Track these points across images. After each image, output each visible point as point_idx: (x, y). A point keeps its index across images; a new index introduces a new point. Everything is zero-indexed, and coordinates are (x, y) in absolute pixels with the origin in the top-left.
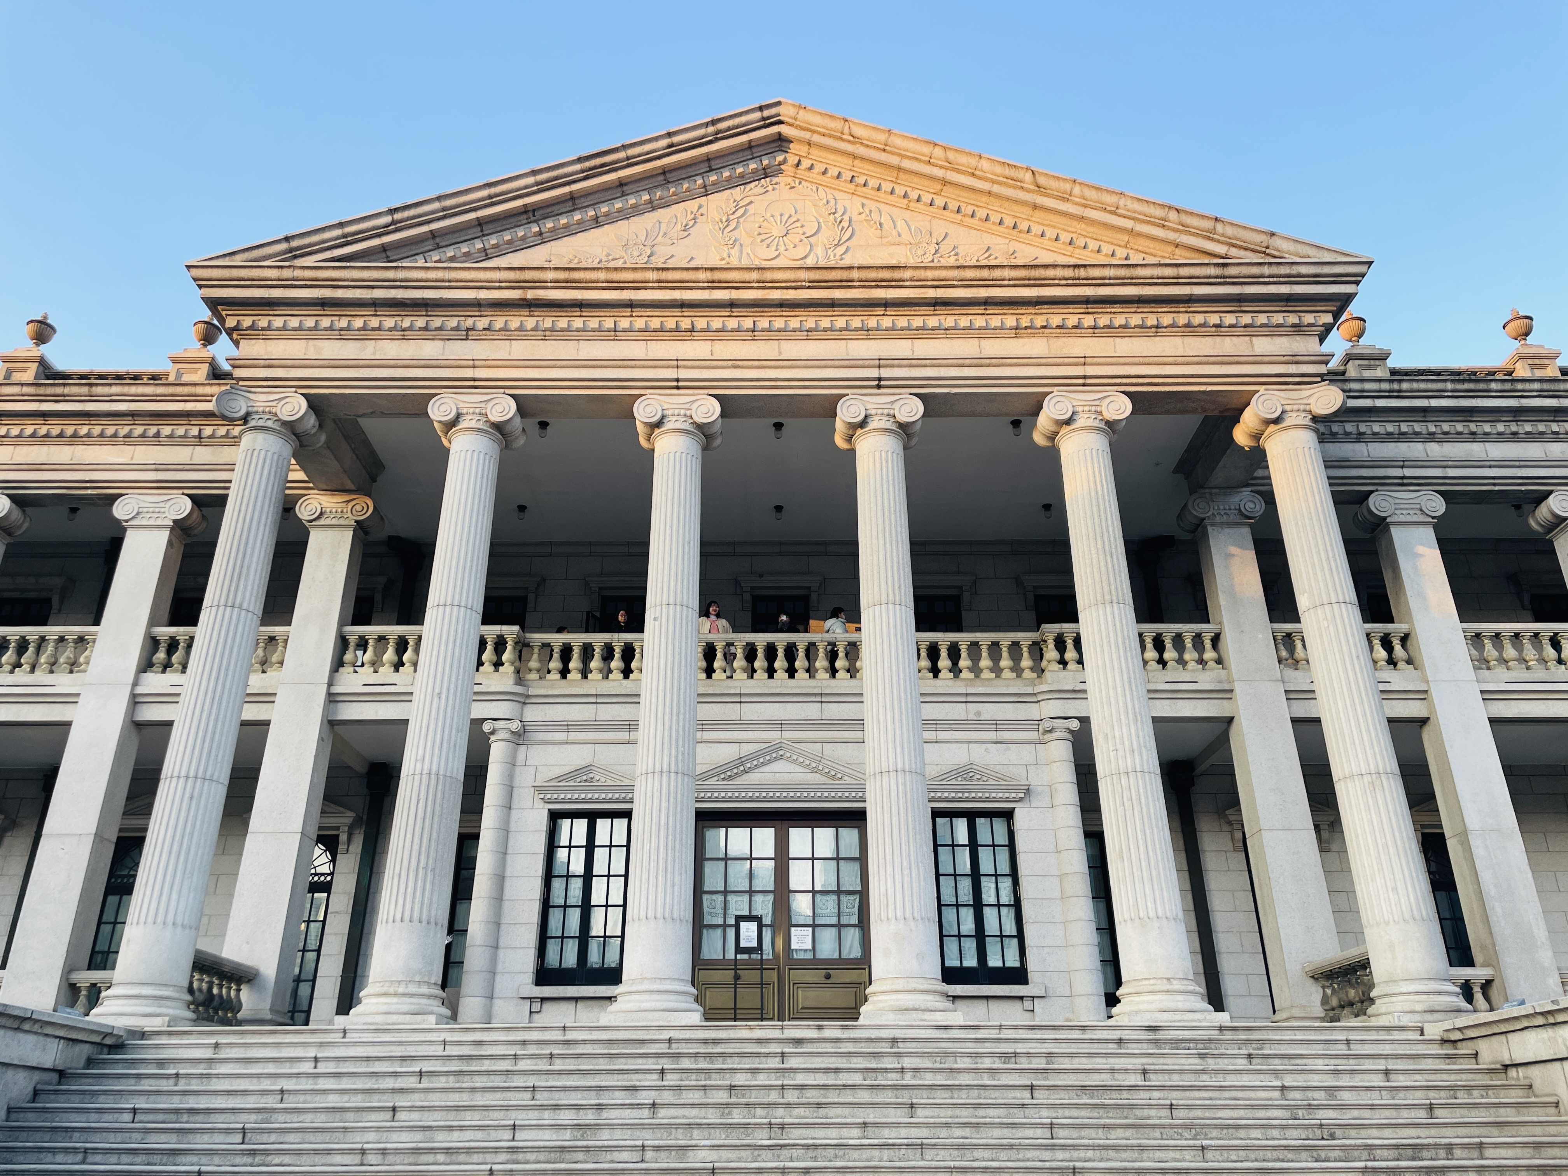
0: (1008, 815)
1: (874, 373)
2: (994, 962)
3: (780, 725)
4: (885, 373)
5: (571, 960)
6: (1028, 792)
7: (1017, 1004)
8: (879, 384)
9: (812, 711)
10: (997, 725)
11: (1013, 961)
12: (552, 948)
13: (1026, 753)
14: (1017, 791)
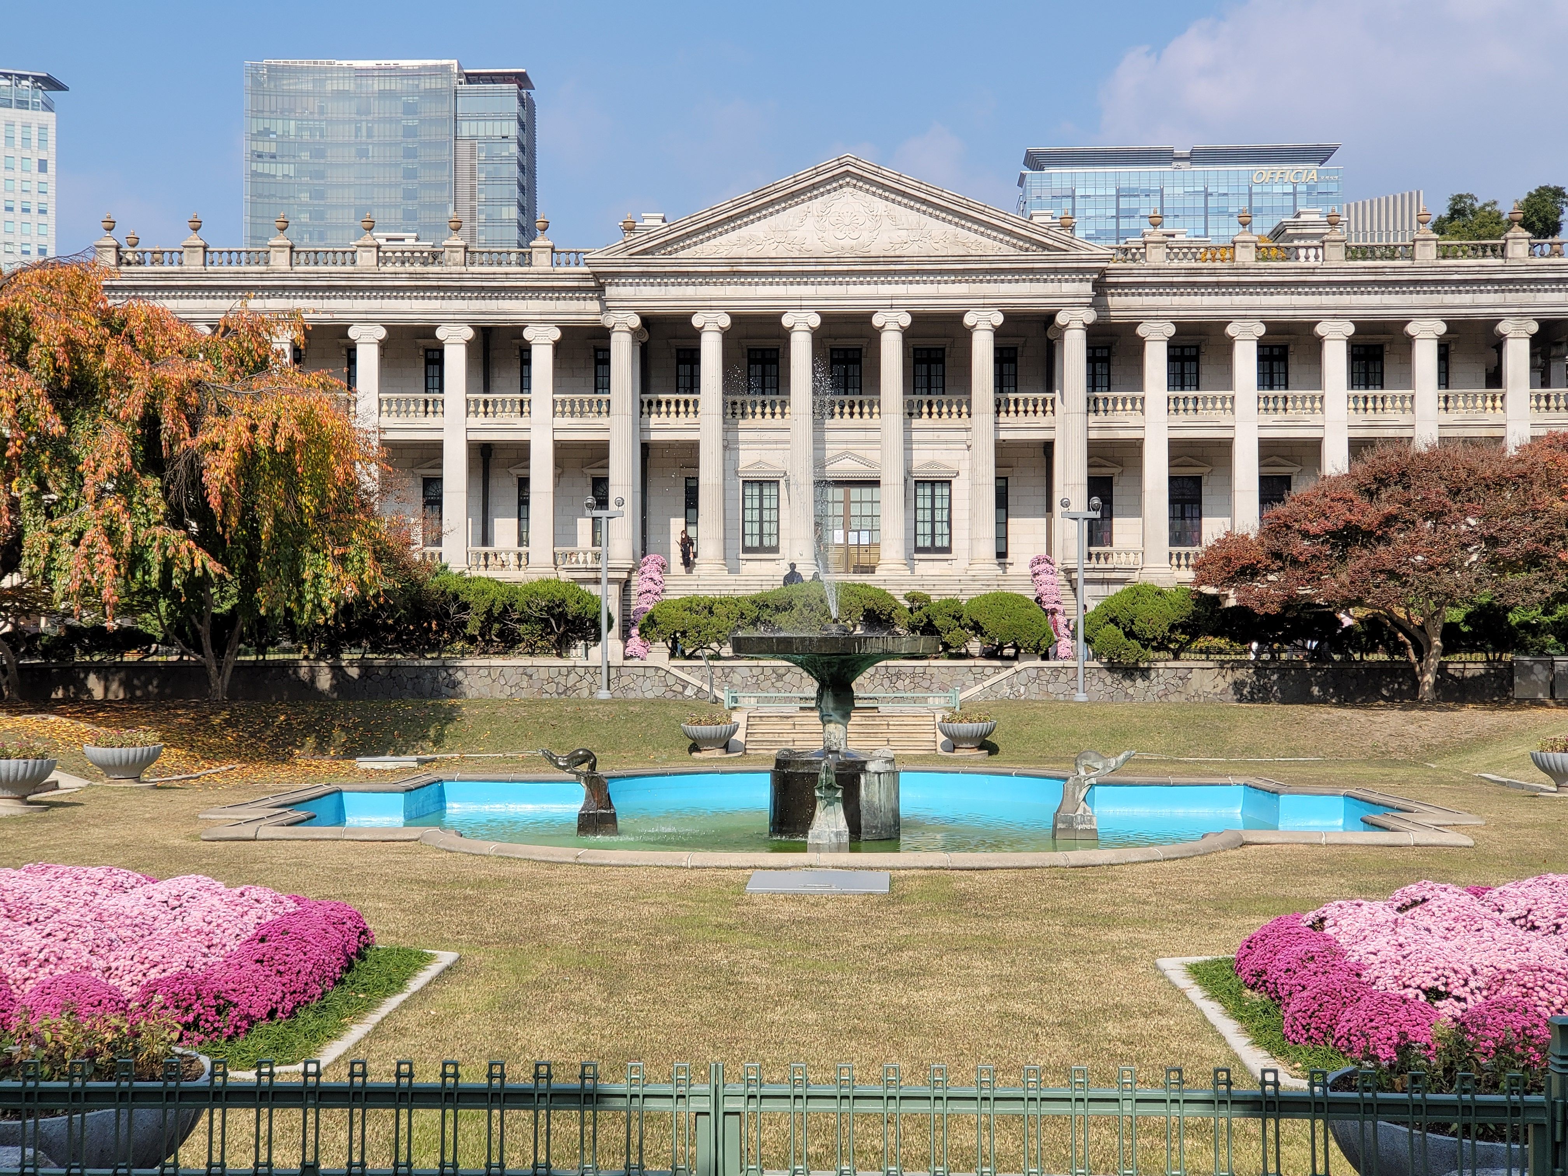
0: (950, 482)
1: (889, 302)
2: (938, 544)
3: (847, 442)
4: (895, 302)
5: (756, 544)
6: (958, 474)
7: (946, 563)
8: (892, 306)
9: (861, 435)
10: (946, 442)
11: (946, 544)
12: (748, 538)
13: (959, 455)
14: (953, 472)
